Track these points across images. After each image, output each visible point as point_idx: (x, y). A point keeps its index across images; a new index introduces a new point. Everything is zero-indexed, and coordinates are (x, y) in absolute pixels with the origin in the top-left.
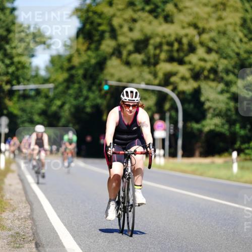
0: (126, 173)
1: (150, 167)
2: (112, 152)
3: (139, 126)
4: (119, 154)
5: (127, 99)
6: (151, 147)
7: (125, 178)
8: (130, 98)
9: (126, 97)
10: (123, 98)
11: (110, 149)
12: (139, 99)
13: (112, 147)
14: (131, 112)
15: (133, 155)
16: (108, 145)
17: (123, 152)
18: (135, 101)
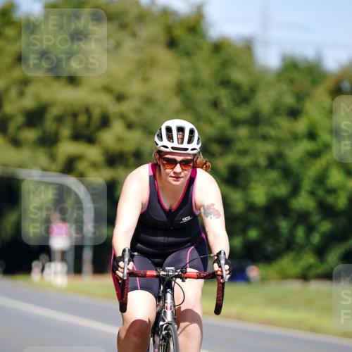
0: (161, 323)
1: (218, 310)
2: (126, 271)
3: (197, 213)
4: (144, 276)
5: (170, 145)
6: (223, 262)
7: (159, 335)
8: (176, 144)
9: (165, 142)
10: (160, 144)
11: (121, 264)
12: (198, 147)
13: (126, 259)
14: (177, 177)
15: (179, 280)
16: (119, 254)
17: (155, 273)
18: (189, 151)
